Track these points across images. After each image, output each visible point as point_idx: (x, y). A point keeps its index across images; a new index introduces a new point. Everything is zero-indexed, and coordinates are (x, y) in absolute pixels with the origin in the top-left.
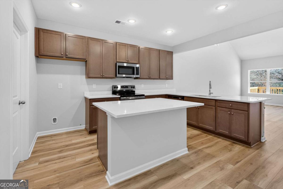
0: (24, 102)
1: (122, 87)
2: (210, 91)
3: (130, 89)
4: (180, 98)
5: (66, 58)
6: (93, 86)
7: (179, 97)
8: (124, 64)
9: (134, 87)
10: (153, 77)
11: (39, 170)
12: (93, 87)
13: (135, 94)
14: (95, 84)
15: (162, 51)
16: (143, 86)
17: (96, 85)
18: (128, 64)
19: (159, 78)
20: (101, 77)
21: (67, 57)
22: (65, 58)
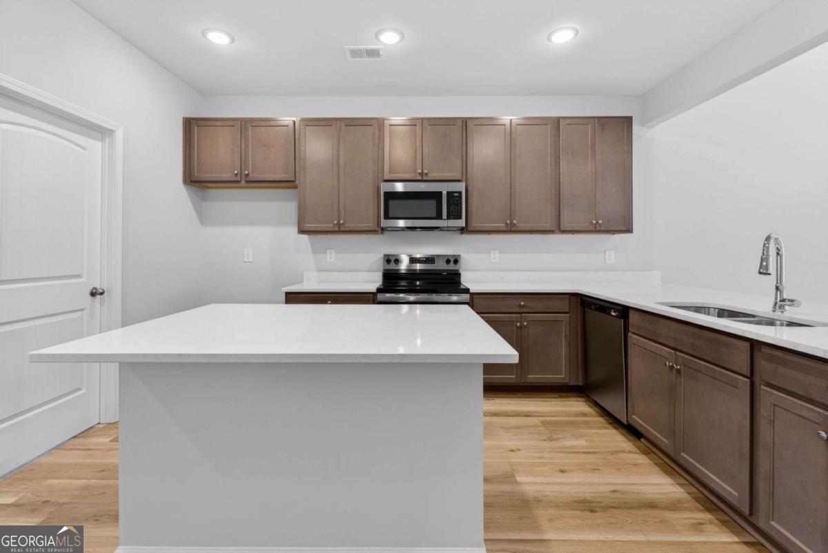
0: (102, 291)
1: (413, 260)
2: (777, 288)
3: (440, 266)
4: (613, 313)
5: (247, 182)
6: (328, 255)
7: (610, 309)
8: (393, 187)
9: (456, 261)
10: (528, 226)
11: (91, 455)
12: (328, 259)
13: (459, 283)
14: (333, 251)
15: (568, 121)
16: (496, 257)
17: (335, 253)
18: (406, 183)
19: (554, 228)
20: (337, 229)
21: (248, 179)
22: (243, 183)
